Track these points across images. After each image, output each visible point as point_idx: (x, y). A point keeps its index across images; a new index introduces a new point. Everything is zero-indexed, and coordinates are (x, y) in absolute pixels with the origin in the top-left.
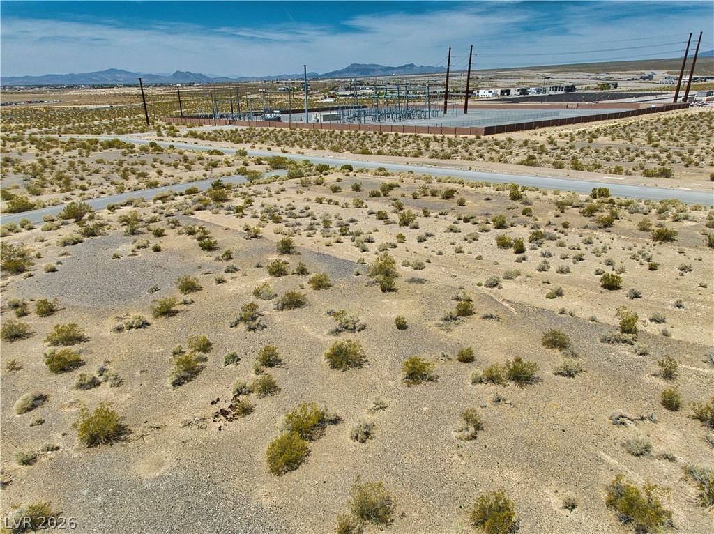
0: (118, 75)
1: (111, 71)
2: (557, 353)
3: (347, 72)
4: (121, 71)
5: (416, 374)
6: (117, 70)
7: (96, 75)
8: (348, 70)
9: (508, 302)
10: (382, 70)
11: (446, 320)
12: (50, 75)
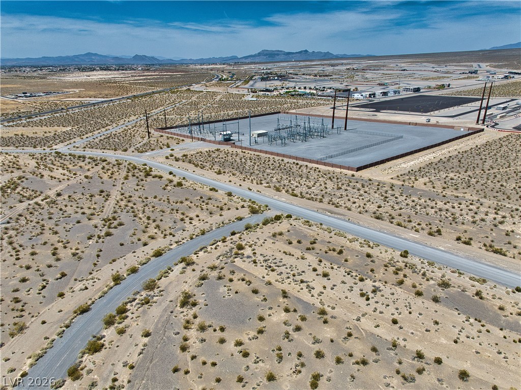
0: (93, 57)
1: (89, 54)
2: (374, 353)
3: (259, 56)
4: (96, 55)
5: (339, 361)
6: (92, 53)
7: (77, 58)
8: (259, 54)
9: (363, 329)
10: (284, 54)
11: (344, 338)
12: (45, 57)
